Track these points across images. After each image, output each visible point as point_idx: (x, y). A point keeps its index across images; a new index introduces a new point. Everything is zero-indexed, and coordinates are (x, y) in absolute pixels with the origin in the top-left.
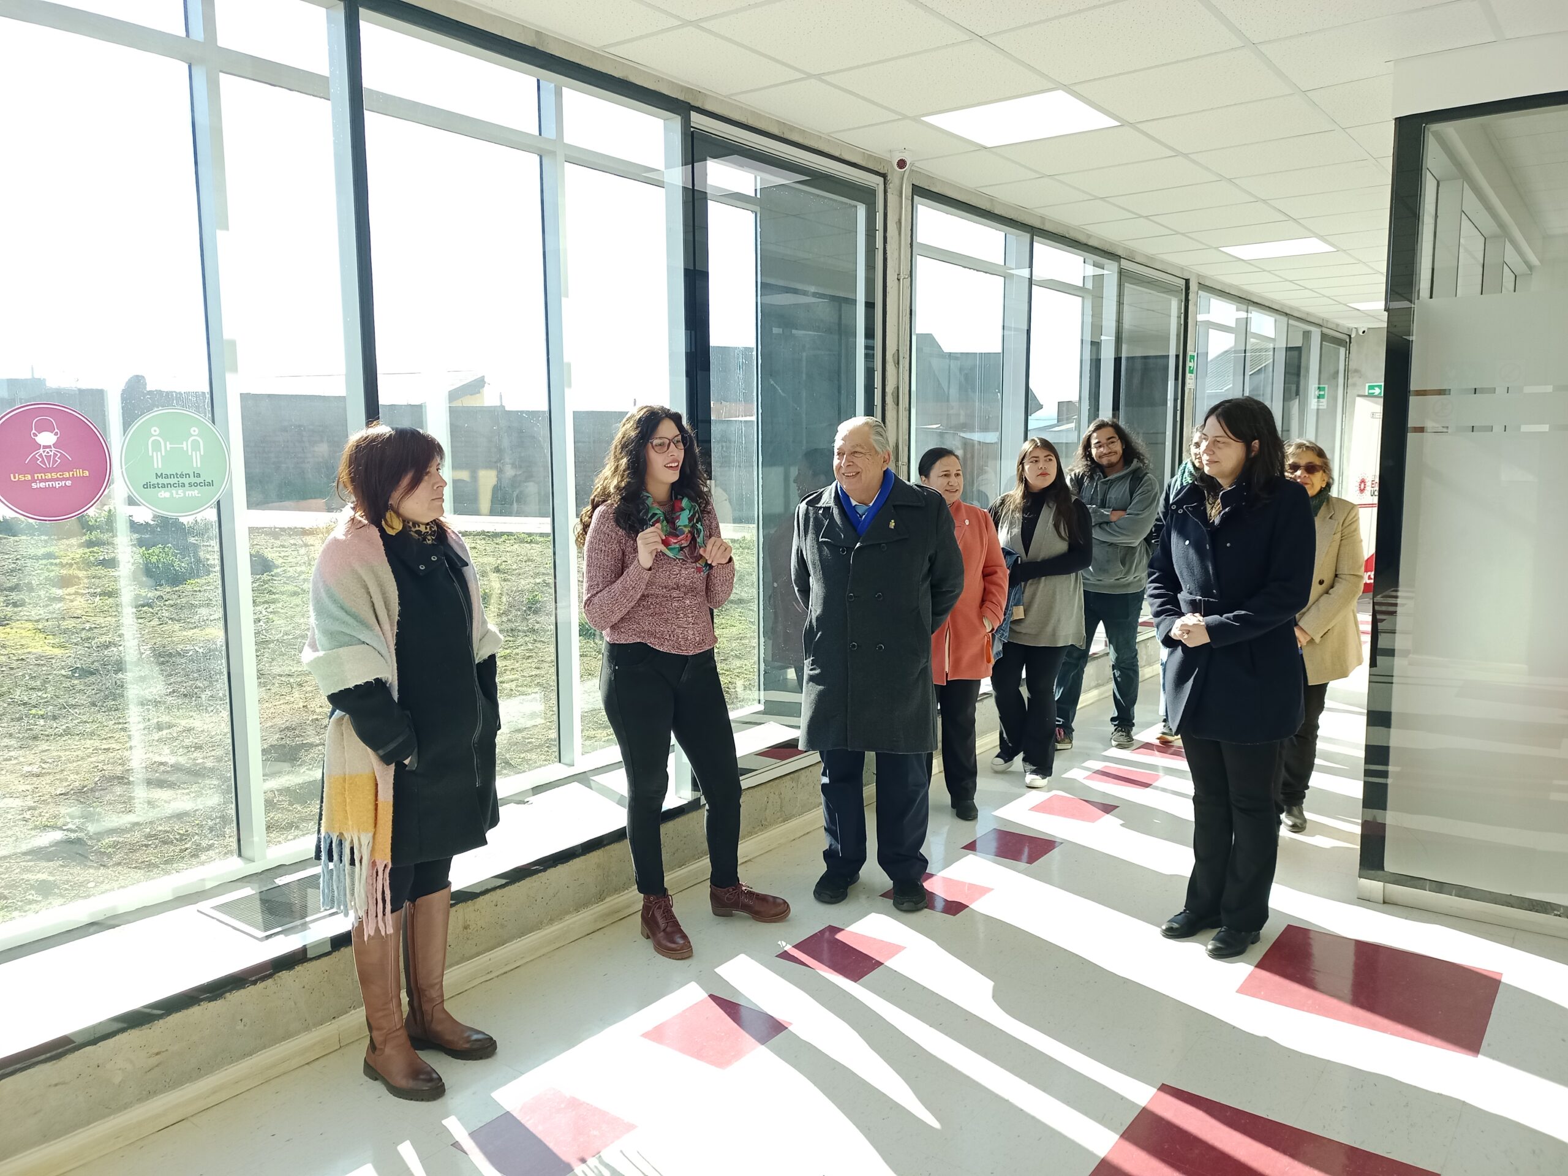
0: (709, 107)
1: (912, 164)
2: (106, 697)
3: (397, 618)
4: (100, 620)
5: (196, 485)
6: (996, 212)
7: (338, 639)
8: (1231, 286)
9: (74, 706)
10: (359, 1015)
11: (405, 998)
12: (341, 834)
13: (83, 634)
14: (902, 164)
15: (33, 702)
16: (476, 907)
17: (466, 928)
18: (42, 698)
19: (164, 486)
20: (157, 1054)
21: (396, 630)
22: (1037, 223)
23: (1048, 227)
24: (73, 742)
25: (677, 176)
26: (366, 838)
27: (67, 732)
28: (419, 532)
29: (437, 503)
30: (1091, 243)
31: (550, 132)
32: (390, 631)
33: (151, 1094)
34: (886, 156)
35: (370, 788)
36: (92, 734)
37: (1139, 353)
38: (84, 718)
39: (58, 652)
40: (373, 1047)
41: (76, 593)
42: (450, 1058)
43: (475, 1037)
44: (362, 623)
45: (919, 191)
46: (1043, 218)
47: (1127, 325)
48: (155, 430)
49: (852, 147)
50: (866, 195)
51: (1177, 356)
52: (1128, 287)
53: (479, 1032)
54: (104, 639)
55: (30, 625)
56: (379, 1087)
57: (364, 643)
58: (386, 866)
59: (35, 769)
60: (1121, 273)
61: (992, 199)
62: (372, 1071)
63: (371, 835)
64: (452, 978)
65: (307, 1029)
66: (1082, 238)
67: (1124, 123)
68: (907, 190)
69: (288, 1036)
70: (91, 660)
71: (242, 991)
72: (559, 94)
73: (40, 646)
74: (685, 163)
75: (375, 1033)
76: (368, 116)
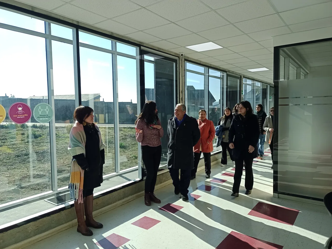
0: (144, 45)
1: (184, 55)
2: (23, 161)
3: (85, 142)
4: (21, 146)
5: (47, 117)
6: (201, 63)
7: (75, 146)
8: (250, 77)
9: (16, 163)
10: (76, 220)
11: (85, 217)
12: (73, 183)
13: (18, 148)
14: (182, 55)
15: (8, 162)
16: (99, 199)
17: (97, 203)
18: (9, 161)
19: (41, 117)
20: (37, 227)
21: (85, 144)
22: (210, 65)
23: (212, 66)
24: (16, 170)
25: (138, 57)
26: (78, 184)
27: (15, 168)
28: (90, 125)
29: (92, 120)
30: (221, 69)
31: (114, 50)
32: (84, 144)
33: (36, 235)
34: (179, 53)
35: (79, 174)
36: (20, 168)
37: (231, 90)
38: (18, 165)
39: (12, 152)
40: (79, 226)
41: (16, 140)
42: (94, 229)
43: (99, 224)
44: (80, 142)
45: (186, 60)
46: (211, 65)
47: (229, 85)
48: (40, 107)
49: (172, 52)
50: (175, 61)
51: (239, 91)
52: (229, 78)
53: (99, 223)
54: (22, 149)
55: (6, 147)
56: (80, 234)
57: (80, 146)
58: (82, 189)
59: (8, 176)
60: (227, 75)
61: (200, 61)
62: (79, 231)
63: (79, 183)
64: (94, 213)
65: (66, 223)
66: (219, 68)
67: (224, 47)
68: (183, 60)
69: (63, 224)
70: (19, 154)
71: (54, 215)
72: (116, 44)
73: (9, 151)
74: (140, 55)
75: (79, 223)
76: (80, 47)
